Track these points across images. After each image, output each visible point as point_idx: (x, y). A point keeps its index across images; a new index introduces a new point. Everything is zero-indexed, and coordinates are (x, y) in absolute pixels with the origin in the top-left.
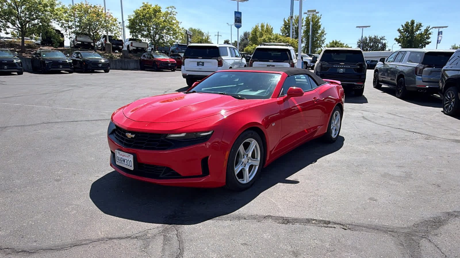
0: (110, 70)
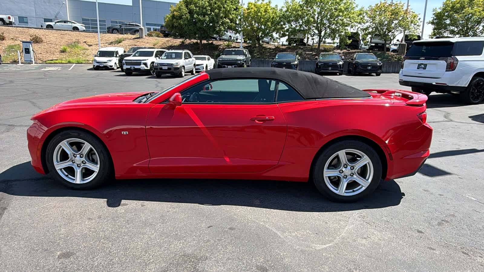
0: (381, 74)
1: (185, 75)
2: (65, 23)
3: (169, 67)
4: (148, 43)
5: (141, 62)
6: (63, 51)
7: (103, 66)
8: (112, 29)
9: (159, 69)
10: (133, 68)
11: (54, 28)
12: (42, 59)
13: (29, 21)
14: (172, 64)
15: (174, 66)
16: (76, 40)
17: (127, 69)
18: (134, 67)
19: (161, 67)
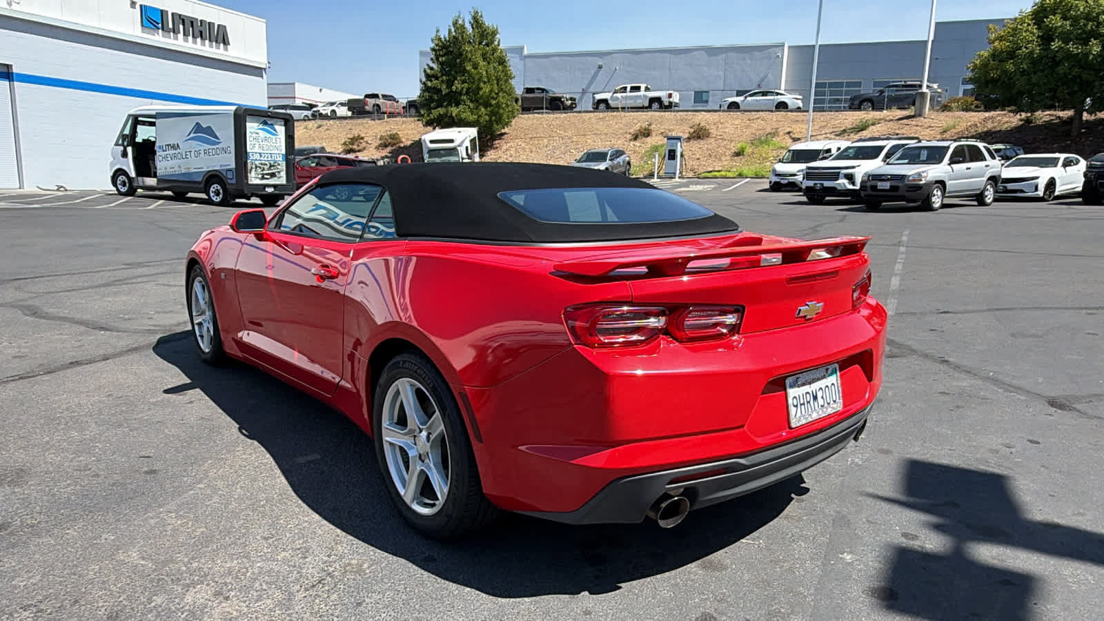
1: (944, 206)
2: (763, 96)
3: (895, 183)
4: (930, 127)
5: (839, 173)
6: (739, 154)
7: (786, 182)
8: (860, 100)
9: (869, 189)
10: (819, 185)
11: (742, 108)
12: (696, 170)
13: (710, 99)
14: (903, 177)
15: (908, 181)
16: (772, 129)
17: (807, 187)
18: (822, 184)
19: (873, 183)
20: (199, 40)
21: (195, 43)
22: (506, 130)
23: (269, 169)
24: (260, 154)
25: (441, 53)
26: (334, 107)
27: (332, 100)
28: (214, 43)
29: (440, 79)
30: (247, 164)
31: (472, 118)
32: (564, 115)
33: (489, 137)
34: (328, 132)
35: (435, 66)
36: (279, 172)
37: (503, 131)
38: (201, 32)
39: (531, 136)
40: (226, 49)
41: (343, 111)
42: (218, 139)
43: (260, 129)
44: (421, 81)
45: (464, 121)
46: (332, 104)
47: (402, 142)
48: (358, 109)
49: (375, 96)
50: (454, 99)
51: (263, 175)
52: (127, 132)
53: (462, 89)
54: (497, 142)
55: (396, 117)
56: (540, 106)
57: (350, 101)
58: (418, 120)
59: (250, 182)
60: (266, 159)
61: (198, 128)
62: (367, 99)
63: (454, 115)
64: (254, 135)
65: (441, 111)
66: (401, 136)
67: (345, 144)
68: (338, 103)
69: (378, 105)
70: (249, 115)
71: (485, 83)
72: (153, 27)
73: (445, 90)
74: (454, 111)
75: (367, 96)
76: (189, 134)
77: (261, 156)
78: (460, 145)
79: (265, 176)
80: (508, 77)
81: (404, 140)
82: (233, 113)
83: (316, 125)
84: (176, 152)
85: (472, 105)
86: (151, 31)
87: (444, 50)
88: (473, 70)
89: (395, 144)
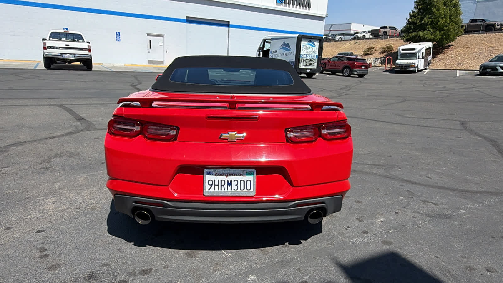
20: (298, 6)
21: (296, 8)
22: (452, 43)
23: (310, 62)
24: (306, 55)
25: (420, 4)
26: (364, 34)
27: (364, 30)
28: (304, 7)
29: (417, 17)
30: (300, 59)
31: (431, 37)
32: (494, 34)
33: (441, 47)
34: (359, 45)
35: (416, 11)
36: (314, 63)
37: (451, 44)
38: (299, 3)
39: (468, 46)
40: (309, 10)
41: (368, 35)
42: (290, 48)
43: (308, 44)
44: (407, 19)
45: (426, 39)
46: (364, 32)
47: (393, 50)
48: (375, 34)
49: (386, 27)
50: (423, 27)
51: (306, 64)
52: (261, 46)
53: (428, 22)
54: (445, 50)
55: (393, 37)
56: (479, 29)
57: (372, 30)
58: (401, 39)
59: (300, 67)
60: (308, 57)
61: (284, 44)
62: (381, 29)
63: (421, 36)
64: (305, 47)
65: (414, 34)
66: (393, 47)
67: (365, 51)
68: (367, 31)
69: (386, 32)
70: (303, 38)
71: (442, 18)
72: (281, 3)
73: (418, 22)
74: (421, 34)
75: (382, 28)
76: (281, 47)
77: (306, 56)
78: (419, 52)
79: (308, 65)
80: (458, 14)
81: (394, 49)
82: (297, 37)
83: (354, 42)
84: (276, 54)
85: (432, 30)
86: (280, 4)
87: (422, 2)
88: (436, 12)
89: (389, 51)
